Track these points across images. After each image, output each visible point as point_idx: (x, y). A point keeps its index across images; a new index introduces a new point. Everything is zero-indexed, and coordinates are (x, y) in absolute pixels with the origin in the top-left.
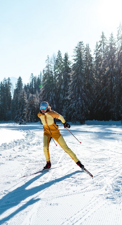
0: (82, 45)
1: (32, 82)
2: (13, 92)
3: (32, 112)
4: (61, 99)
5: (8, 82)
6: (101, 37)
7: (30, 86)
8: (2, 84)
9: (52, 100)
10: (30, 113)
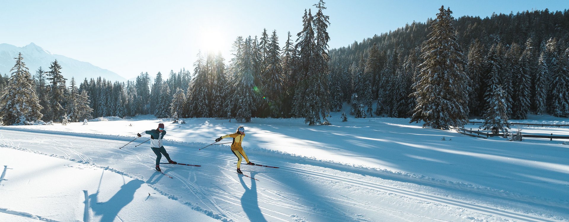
0: (242, 40)
1: (172, 78)
2: (151, 86)
3: (180, 107)
4: (214, 95)
5: (146, 76)
6: (263, 34)
7: (170, 82)
8: (139, 78)
9: (204, 95)
10: (178, 108)
